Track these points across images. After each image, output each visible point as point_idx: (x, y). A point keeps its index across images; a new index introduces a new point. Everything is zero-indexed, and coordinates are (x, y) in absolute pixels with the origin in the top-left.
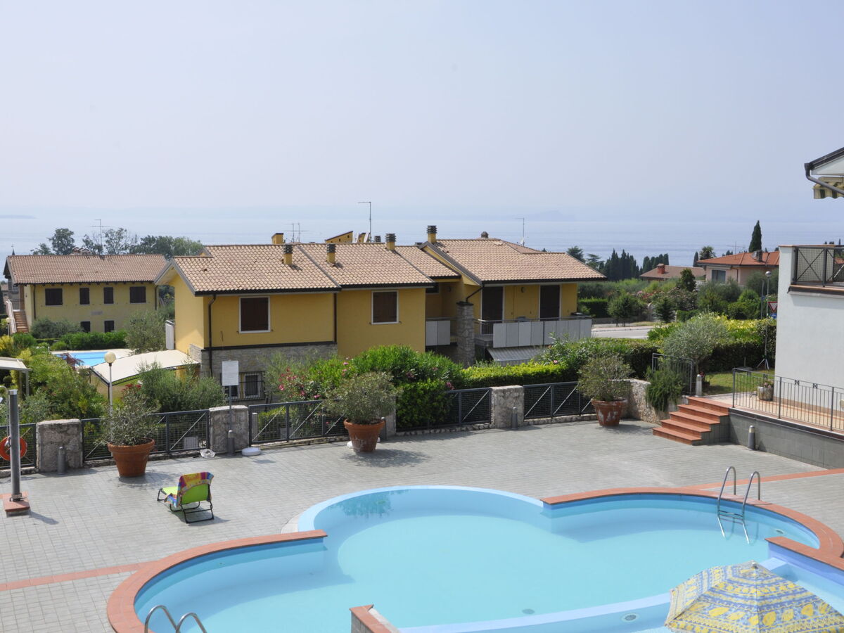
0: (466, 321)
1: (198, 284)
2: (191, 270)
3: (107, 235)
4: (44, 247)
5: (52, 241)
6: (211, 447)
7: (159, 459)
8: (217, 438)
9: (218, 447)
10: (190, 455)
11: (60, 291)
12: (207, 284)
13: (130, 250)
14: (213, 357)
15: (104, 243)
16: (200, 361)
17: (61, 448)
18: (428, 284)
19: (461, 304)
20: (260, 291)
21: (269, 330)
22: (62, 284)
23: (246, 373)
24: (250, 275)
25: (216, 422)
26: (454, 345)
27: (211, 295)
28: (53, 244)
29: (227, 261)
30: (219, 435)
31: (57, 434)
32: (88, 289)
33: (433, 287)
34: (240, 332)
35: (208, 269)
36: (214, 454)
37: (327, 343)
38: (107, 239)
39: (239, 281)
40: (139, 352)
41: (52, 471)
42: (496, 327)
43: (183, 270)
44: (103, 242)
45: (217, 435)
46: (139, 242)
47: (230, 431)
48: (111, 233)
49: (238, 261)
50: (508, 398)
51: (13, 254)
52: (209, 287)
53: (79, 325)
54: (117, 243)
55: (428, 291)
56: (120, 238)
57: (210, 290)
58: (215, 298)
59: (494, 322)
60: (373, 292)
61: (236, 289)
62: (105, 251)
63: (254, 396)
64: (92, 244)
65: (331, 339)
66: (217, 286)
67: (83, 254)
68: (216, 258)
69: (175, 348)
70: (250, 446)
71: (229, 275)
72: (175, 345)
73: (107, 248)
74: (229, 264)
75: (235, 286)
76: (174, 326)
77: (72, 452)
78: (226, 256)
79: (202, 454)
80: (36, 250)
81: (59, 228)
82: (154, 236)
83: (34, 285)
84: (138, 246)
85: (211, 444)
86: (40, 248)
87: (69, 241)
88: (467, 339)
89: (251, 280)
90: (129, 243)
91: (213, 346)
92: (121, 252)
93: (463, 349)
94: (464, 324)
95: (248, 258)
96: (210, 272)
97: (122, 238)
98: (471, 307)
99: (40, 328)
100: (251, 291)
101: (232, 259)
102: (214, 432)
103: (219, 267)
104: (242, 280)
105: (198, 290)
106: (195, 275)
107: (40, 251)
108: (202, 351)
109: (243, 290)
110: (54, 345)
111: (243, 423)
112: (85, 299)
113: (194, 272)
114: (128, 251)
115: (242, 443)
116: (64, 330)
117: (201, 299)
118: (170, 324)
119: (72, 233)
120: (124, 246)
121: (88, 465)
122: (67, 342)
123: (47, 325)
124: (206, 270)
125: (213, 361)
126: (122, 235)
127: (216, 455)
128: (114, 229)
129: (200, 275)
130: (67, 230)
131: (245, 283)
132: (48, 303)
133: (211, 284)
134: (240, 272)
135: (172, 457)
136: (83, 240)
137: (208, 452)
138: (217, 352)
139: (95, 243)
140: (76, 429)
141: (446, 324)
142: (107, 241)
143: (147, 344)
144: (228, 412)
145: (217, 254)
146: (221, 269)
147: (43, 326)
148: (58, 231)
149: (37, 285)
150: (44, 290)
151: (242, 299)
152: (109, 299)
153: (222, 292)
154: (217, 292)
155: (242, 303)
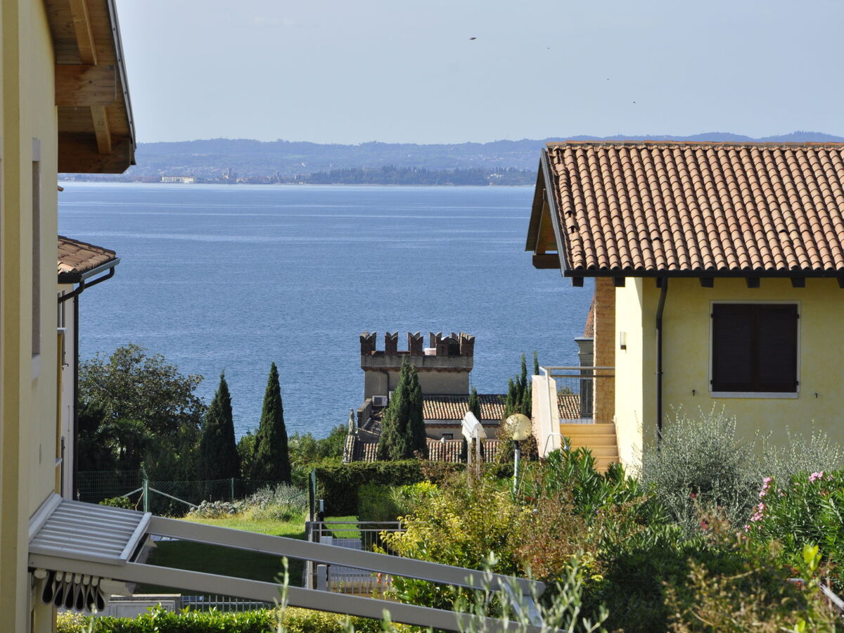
11: (785, 320)
22: (798, 277)
83: (658, 280)
149: (671, 282)
150: (710, 310)
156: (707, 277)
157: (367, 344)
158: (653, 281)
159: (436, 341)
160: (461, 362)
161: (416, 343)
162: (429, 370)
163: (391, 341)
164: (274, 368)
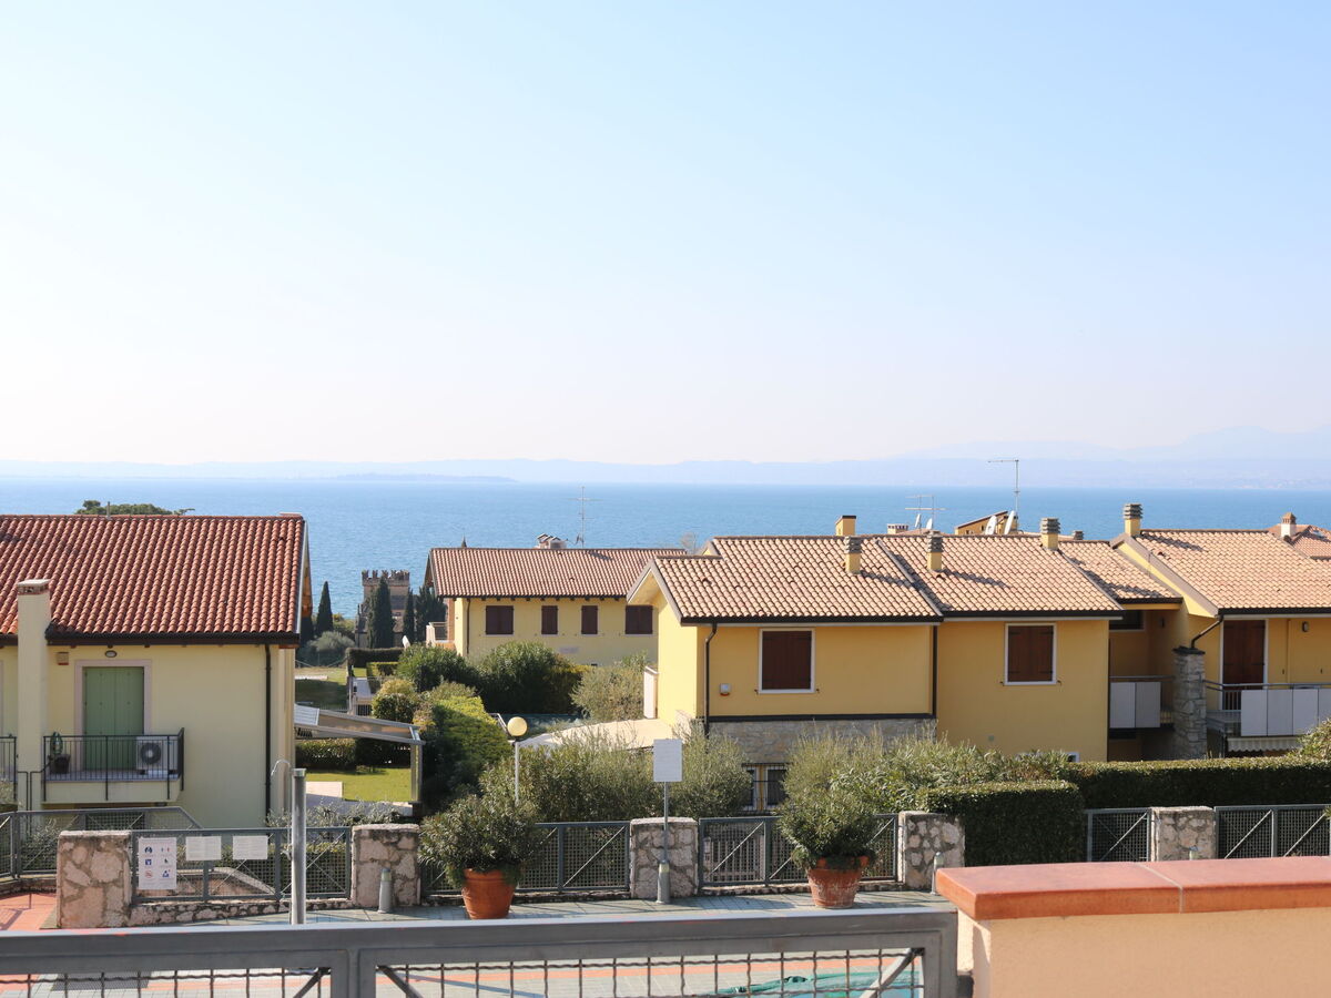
0: (1190, 685)
1: (689, 605)
2: (681, 579)
6: (633, 886)
7: (544, 900)
8: (642, 871)
9: (645, 888)
11: (509, 611)
12: (703, 605)
14: (713, 735)
18: (1112, 613)
19: (1182, 651)
20: (795, 619)
21: (812, 690)
22: (513, 597)
23: (770, 764)
24: (781, 589)
25: (640, 844)
26: (1167, 729)
27: (710, 626)
29: (745, 566)
30: (646, 865)
31: (381, 846)
32: (555, 609)
33: (1120, 618)
34: (761, 691)
35: (710, 579)
37: (919, 717)
39: (760, 600)
41: (373, 907)
42: (1248, 697)
47: (663, 861)
49: (766, 565)
50: (1183, 828)
51: (464, 544)
52: (706, 610)
55: (1113, 626)
57: (708, 615)
58: (714, 631)
59: (1243, 688)
60: (1007, 625)
61: (753, 614)
65: (925, 708)
66: (721, 609)
67: (552, 546)
68: (727, 560)
69: (656, 717)
71: (745, 590)
72: (657, 710)
74: (748, 570)
75: (751, 610)
76: (656, 677)
77: (404, 878)
78: (746, 557)
83: (468, 598)
85: (633, 880)
88: (1191, 717)
89: (781, 599)
91: (712, 713)
93: (1185, 737)
94: (1187, 689)
95: (784, 560)
96: (713, 584)
98: (1199, 657)
100: (778, 619)
101: (755, 561)
102: (637, 861)
103: (729, 574)
104: (767, 600)
105: (687, 615)
106: (687, 589)
108: (693, 722)
109: (764, 616)
111: (688, 849)
113: (684, 584)
115: (685, 883)
117: (692, 630)
118: (650, 673)
121: (428, 902)
124: (706, 580)
129: (694, 589)
131: (770, 604)
132: (489, 632)
133: (711, 605)
134: (765, 585)
138: (719, 725)
140: (411, 841)
141: (1153, 689)
144: (660, 827)
145: (729, 553)
146: (732, 580)
149: (474, 598)
150: (485, 607)
151: (764, 633)
152: (589, 625)
153: (728, 619)
154: (720, 619)
155: (764, 639)
156: (484, 598)
157: (365, 575)
158: (466, 598)
159: (393, 573)
160: (403, 583)
161: (385, 573)
162: (391, 586)
163: (375, 574)
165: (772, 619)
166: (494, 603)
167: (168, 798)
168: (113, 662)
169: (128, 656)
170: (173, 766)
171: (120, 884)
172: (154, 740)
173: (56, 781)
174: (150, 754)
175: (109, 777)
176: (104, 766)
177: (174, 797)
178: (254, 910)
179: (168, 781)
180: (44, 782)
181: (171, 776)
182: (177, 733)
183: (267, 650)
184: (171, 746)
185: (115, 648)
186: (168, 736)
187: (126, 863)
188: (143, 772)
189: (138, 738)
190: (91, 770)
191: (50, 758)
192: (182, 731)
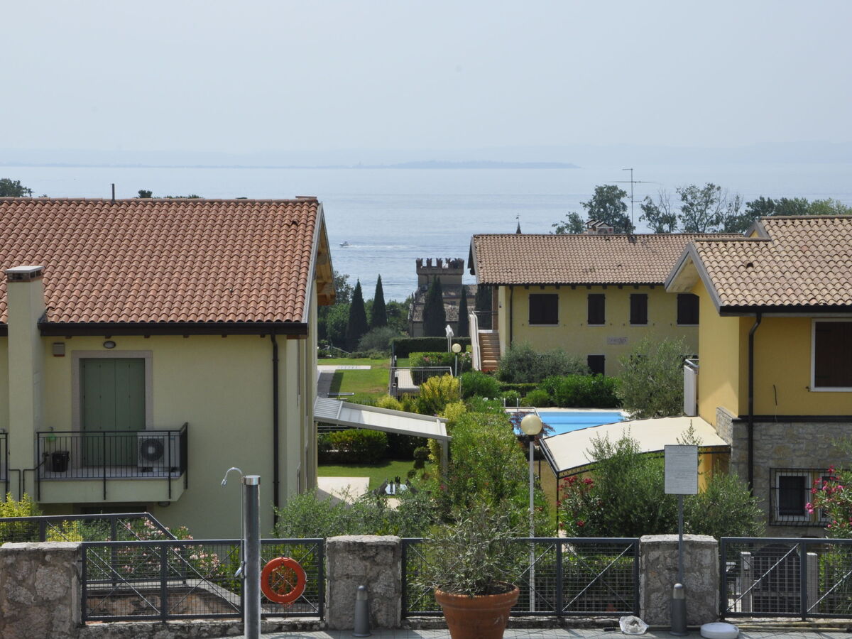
1: (729, 292)
2: (723, 264)
3: (684, 198)
4: (574, 219)
5: (588, 209)
6: (642, 613)
7: (540, 625)
8: (653, 596)
9: (656, 616)
10: (600, 626)
11: (554, 299)
12: (746, 292)
13: (726, 224)
14: (756, 436)
15: (678, 212)
16: (730, 442)
17: (361, 587)
22: (558, 285)
24: (839, 275)
25: (652, 564)
27: (753, 315)
28: (590, 213)
29: (797, 249)
30: (658, 590)
31: (358, 561)
32: (602, 297)
34: (813, 388)
35: (756, 264)
36: (645, 627)
38: (684, 204)
39: (812, 287)
40: (641, 417)
41: (348, 629)
43: (707, 264)
44: (676, 208)
45: (654, 591)
46: (743, 210)
47: (678, 585)
48: (692, 193)
49: (821, 248)
51: (519, 231)
52: (749, 298)
53: (585, 362)
54: (701, 212)
56: (709, 202)
57: (751, 304)
58: (759, 321)
61: (804, 303)
62: (680, 226)
63: (796, 519)
64: (658, 213)
66: (767, 297)
67: (600, 231)
68: (777, 242)
69: (697, 414)
70: (722, 620)
71: (796, 275)
72: (697, 406)
73: (684, 221)
74: (800, 254)
75: (802, 297)
76: (696, 371)
77: (383, 597)
78: (798, 239)
79: (622, 626)
80: (561, 225)
81: (602, 185)
82: (773, 199)
83: (511, 287)
84: (741, 218)
85: (642, 606)
86: (567, 221)
87: (617, 208)
89: (838, 286)
90: (724, 211)
91: (755, 413)
92: (709, 230)
95: (843, 243)
96: (759, 269)
97: (712, 202)
99: (516, 365)
100: (834, 308)
101: (810, 243)
102: (647, 584)
103: (778, 259)
104: (821, 286)
105: (726, 303)
106: (728, 275)
107: (568, 226)
108: (734, 421)
109: (816, 305)
110: (529, 394)
111: (707, 572)
112: (596, 315)
113: (725, 269)
114: (722, 226)
115: (704, 612)
116: (555, 370)
117: (733, 322)
118: (691, 367)
119: (623, 194)
120: (714, 218)
121: (410, 624)
122: (551, 392)
123: (528, 359)
124: (751, 265)
125: (756, 444)
126: (712, 197)
127: (648, 630)
128: (697, 186)
129: (736, 274)
130: (615, 188)
131: (825, 292)
132: (533, 321)
133: (755, 292)
134: (819, 269)
135: (564, 626)
136: (643, 207)
137: (634, 622)
138: (764, 425)
139: (662, 211)
140: (391, 555)
142: (684, 209)
143: (656, 403)
144: (675, 545)
145: (780, 234)
146: (781, 264)
147: (520, 360)
148: (600, 191)
149: (515, 288)
150: (529, 296)
151: (818, 324)
152: (639, 315)
153: (773, 309)
154: (765, 309)
155: (817, 330)
156: (527, 286)
157: (419, 263)
158: (508, 287)
159: (448, 261)
160: (458, 271)
161: (439, 262)
162: (445, 274)
163: (429, 262)
164: (380, 277)
165: (825, 308)
166: (538, 291)
167: (170, 497)
168: (111, 354)
169: (128, 347)
170: (176, 462)
171: (66, 602)
172: (155, 436)
173: (51, 480)
174: (151, 450)
175: (107, 475)
176: (102, 463)
177: (175, 497)
178: (216, 631)
179: (170, 479)
180: (38, 481)
181: (172, 474)
182: (178, 429)
183: (273, 340)
184: (172, 442)
185: (113, 338)
186: (169, 432)
187: (74, 579)
188: (145, 470)
189: (139, 434)
190: (88, 467)
191: (45, 454)
192: (186, 425)
